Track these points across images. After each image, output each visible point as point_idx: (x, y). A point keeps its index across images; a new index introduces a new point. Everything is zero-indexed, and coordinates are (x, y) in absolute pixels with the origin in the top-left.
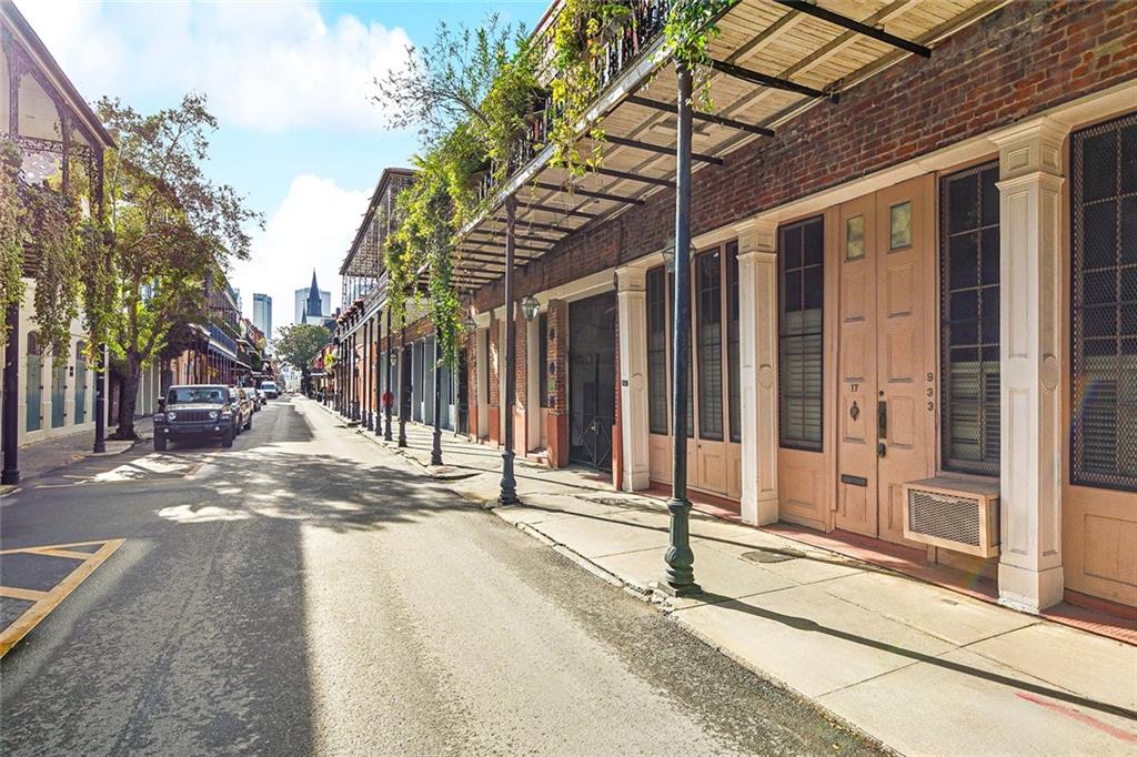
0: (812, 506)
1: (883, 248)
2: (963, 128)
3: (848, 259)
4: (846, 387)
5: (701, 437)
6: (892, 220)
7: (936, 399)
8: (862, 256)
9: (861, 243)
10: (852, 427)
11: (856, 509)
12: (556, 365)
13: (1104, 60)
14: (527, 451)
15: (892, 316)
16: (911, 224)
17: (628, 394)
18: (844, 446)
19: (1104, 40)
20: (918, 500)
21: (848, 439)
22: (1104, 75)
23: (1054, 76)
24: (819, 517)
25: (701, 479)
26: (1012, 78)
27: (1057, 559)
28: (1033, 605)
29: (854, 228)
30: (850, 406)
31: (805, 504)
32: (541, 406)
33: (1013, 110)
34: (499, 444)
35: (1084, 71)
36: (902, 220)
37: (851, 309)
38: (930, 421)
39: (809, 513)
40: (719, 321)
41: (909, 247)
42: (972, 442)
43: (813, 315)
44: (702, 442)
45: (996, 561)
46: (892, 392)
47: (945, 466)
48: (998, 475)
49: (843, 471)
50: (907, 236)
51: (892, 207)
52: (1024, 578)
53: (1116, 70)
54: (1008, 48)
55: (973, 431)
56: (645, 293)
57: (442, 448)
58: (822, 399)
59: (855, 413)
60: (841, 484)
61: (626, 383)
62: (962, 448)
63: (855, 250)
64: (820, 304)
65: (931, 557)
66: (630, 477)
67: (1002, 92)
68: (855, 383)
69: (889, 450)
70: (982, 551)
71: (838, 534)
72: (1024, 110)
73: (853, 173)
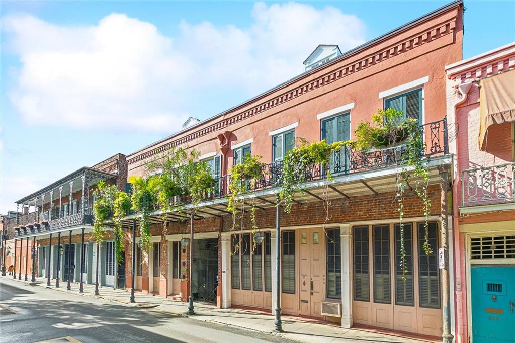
0: (292, 309)
1: (312, 242)
2: (333, 220)
3: (302, 244)
4: (302, 277)
5: (253, 290)
6: (314, 236)
7: (325, 281)
8: (306, 243)
9: (305, 240)
10: (304, 288)
11: (305, 309)
12: (186, 263)
13: (359, 215)
14: (167, 296)
15: (314, 260)
16: (319, 238)
17: (225, 276)
18: (302, 293)
19: (360, 211)
20: (324, 305)
21: (302, 291)
22: (360, 218)
23: (351, 215)
24: (294, 312)
25: (254, 303)
26: (343, 213)
27: (351, 316)
28: (349, 326)
29: (303, 236)
30: (303, 282)
31: (290, 309)
32: (173, 277)
33: (343, 220)
34: (148, 293)
35: (356, 216)
36: (316, 237)
37: (303, 256)
38: (324, 286)
39: (291, 311)
40: (261, 254)
41: (318, 243)
42: (333, 291)
43: (292, 257)
44: (253, 291)
45: (341, 318)
46: (314, 279)
47: (328, 297)
48: (341, 299)
49: (301, 299)
50: (318, 241)
51: (314, 233)
52: (346, 321)
53: (362, 218)
54: (342, 206)
55: (334, 289)
56: (230, 242)
57: (135, 296)
58: (295, 279)
59: (304, 284)
60: (301, 303)
61: (224, 272)
62: (331, 293)
63: (304, 241)
64: (294, 254)
65: (325, 319)
66: (226, 303)
67: (341, 215)
68: (305, 276)
69: (313, 294)
70: (338, 316)
71: (300, 316)
72: (345, 221)
73: (306, 223)
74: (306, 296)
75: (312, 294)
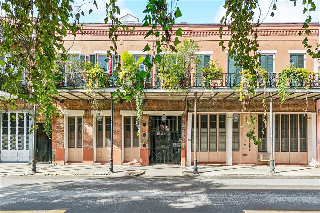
5: (210, 151)
10: (245, 147)
11: (246, 159)
17: (191, 143)
18: (244, 150)
20: (263, 156)
25: (209, 159)
30: (244, 144)
32: (125, 147)
37: (244, 129)
39: (237, 161)
46: (251, 142)
49: (243, 154)
58: (239, 143)
61: (190, 140)
63: (245, 121)
64: (239, 128)
65: (257, 163)
66: (190, 162)
68: (245, 140)
71: (243, 163)
74: (246, 152)
75: (250, 150)
